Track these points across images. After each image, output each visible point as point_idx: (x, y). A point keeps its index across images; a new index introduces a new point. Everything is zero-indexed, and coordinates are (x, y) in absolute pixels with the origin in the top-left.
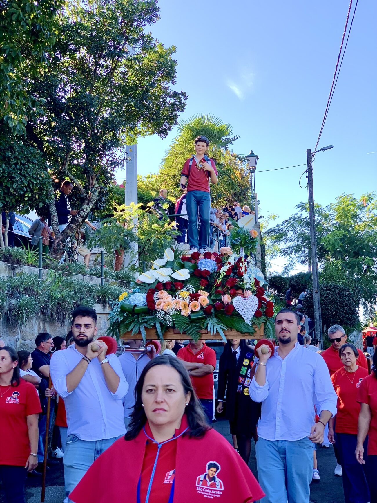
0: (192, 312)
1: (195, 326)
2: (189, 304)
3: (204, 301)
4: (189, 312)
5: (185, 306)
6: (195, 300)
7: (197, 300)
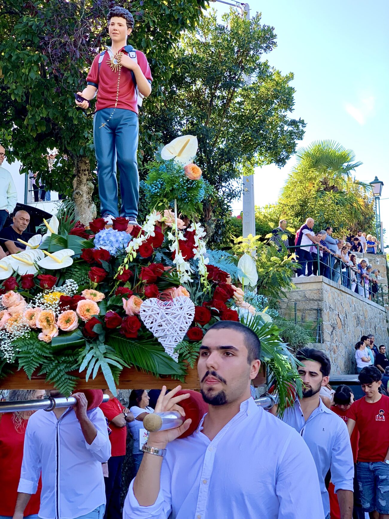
0: (61, 333)
1: (64, 362)
2: (57, 316)
3: (88, 310)
4: (54, 333)
5: (48, 321)
6: (70, 309)
7: (74, 308)
